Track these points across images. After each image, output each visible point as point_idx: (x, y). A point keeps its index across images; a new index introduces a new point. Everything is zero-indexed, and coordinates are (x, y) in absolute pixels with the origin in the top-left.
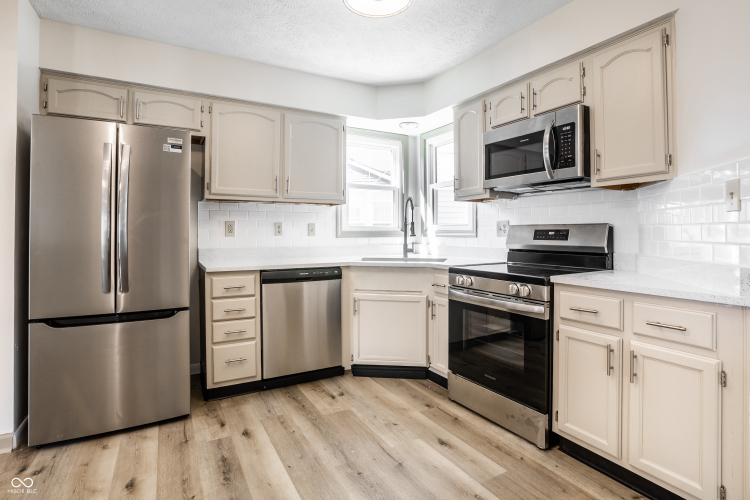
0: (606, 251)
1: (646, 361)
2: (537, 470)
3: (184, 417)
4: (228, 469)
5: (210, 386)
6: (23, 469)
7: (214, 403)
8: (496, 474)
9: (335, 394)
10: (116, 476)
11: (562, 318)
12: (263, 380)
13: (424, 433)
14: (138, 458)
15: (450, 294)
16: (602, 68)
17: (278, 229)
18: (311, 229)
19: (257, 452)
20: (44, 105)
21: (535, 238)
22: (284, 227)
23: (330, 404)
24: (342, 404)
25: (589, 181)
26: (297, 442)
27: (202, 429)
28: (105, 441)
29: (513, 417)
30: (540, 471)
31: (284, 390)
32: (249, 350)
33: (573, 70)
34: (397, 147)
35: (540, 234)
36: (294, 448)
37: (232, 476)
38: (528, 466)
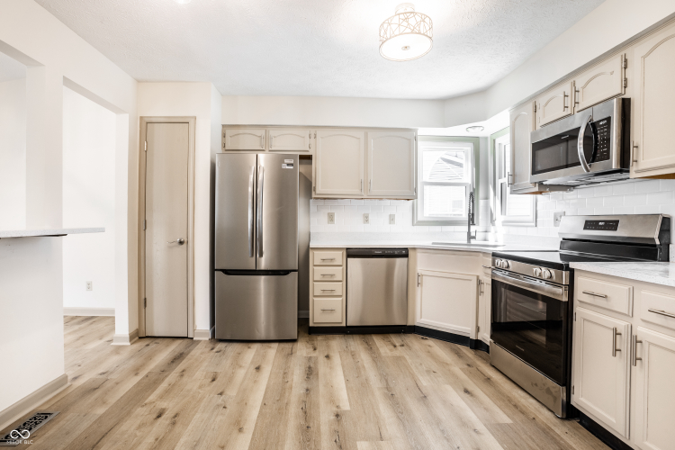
0: (658, 242)
1: (652, 347)
2: (544, 430)
3: (294, 341)
4: (310, 372)
5: (311, 324)
6: (212, 349)
7: (314, 336)
8: (501, 422)
9: (397, 344)
10: (252, 363)
11: (580, 301)
12: (347, 327)
13: (455, 381)
14: (264, 357)
15: (493, 275)
16: (644, 57)
17: (366, 219)
18: (392, 219)
19: (331, 368)
20: (224, 145)
21: (585, 228)
22: (370, 218)
23: (391, 350)
24: (400, 352)
25: (628, 171)
26: (358, 368)
27: (302, 349)
28: (250, 345)
29: (536, 385)
30: (546, 431)
31: (362, 336)
32: (337, 303)
33: (616, 62)
34: (469, 148)
35: (590, 225)
36: (355, 371)
37: (311, 377)
38: (537, 424)
